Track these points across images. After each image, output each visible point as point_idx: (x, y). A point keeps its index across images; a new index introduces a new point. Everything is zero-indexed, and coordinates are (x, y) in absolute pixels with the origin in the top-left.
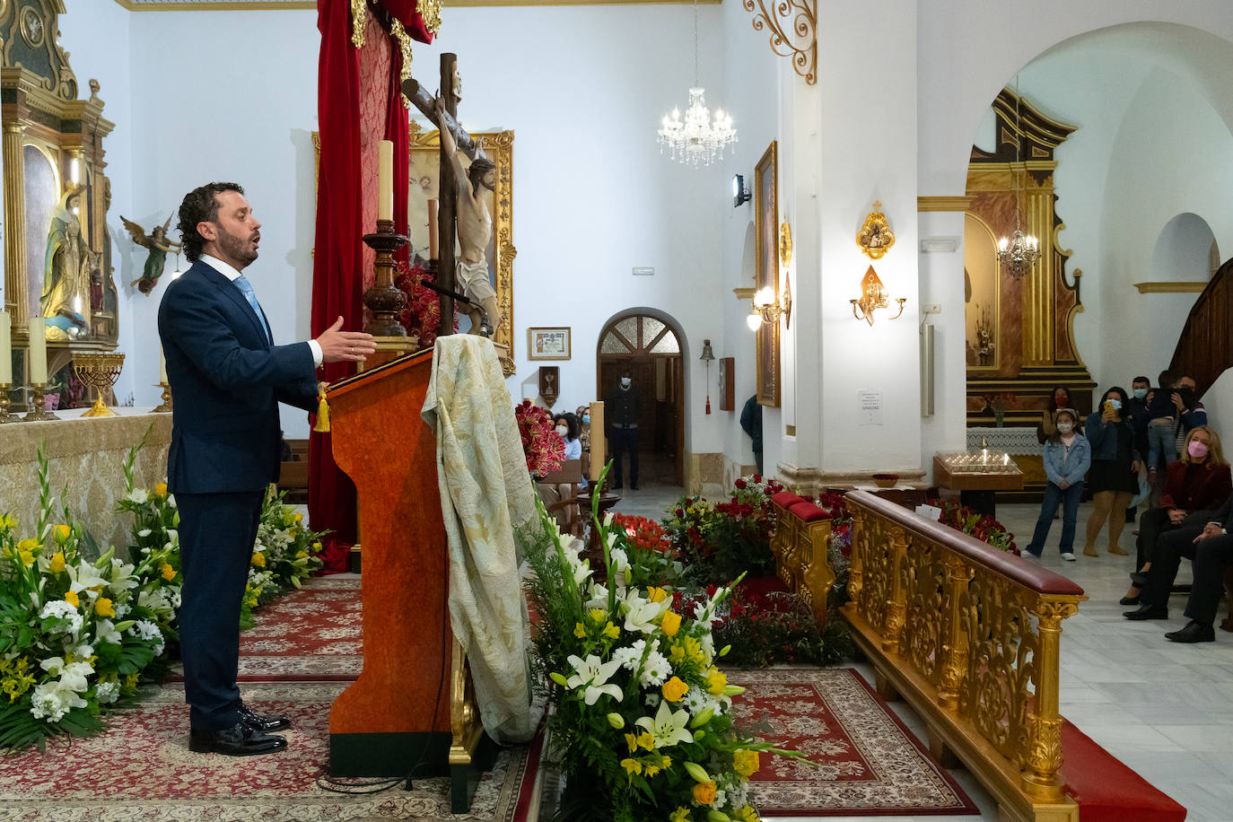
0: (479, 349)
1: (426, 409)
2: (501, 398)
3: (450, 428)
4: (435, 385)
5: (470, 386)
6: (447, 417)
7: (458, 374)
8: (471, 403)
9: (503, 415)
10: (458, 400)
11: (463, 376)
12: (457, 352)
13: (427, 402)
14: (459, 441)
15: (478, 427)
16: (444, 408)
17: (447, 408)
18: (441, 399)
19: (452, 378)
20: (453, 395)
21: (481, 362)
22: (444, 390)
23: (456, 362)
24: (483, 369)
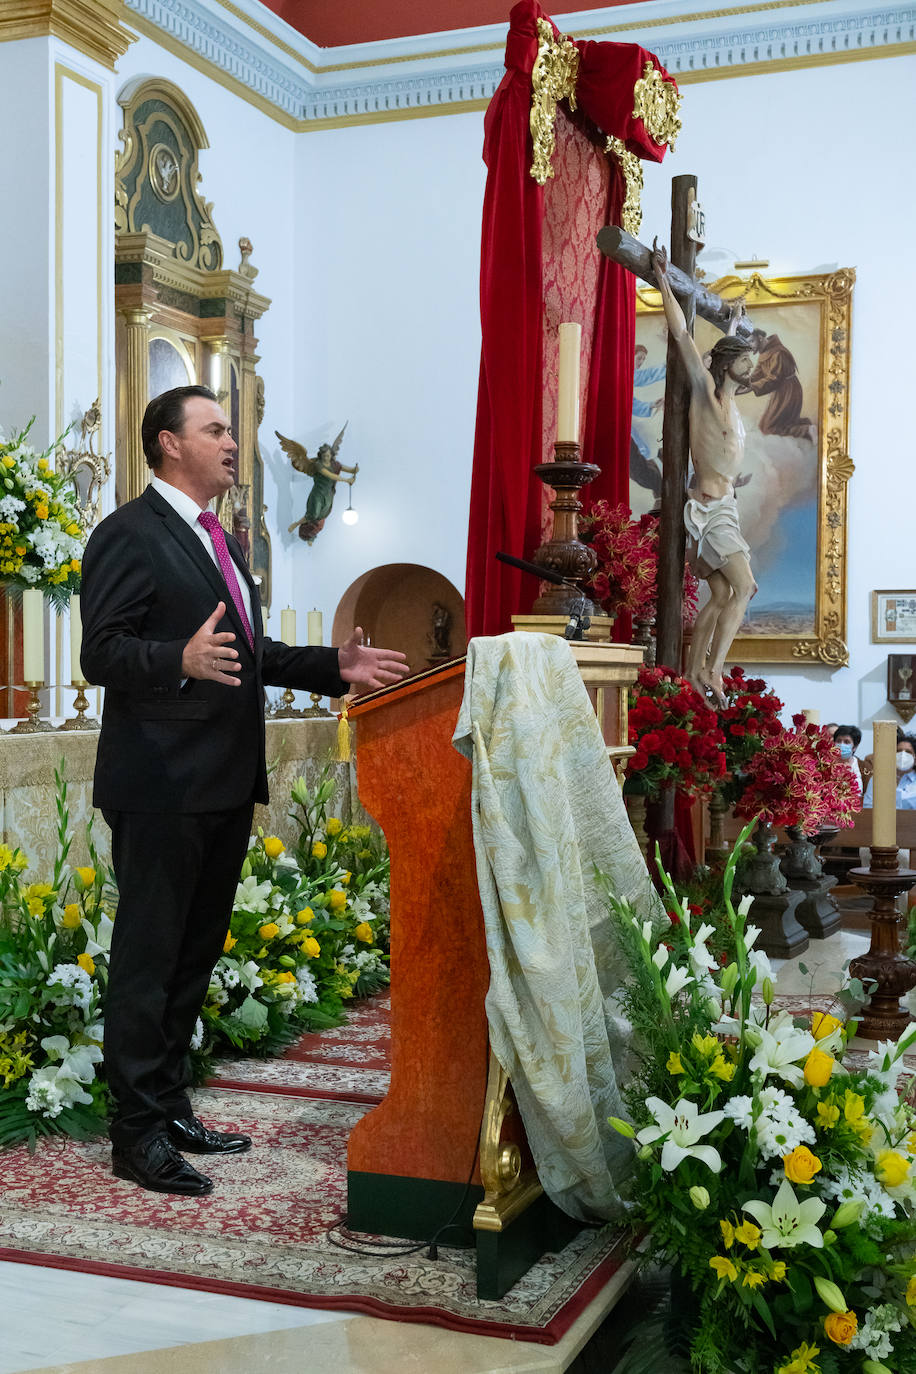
0: (541, 654)
1: (457, 735)
2: (581, 723)
3: (485, 764)
4: (468, 704)
5: (512, 706)
6: (483, 749)
7: (498, 689)
8: (513, 729)
9: (586, 747)
10: (498, 725)
11: (504, 693)
12: (496, 660)
13: (459, 727)
14: (498, 782)
15: (522, 763)
16: (480, 735)
17: (485, 738)
18: (476, 723)
19: (491, 697)
20: (493, 719)
21: (542, 672)
22: (481, 710)
23: (495, 674)
24: (544, 681)
